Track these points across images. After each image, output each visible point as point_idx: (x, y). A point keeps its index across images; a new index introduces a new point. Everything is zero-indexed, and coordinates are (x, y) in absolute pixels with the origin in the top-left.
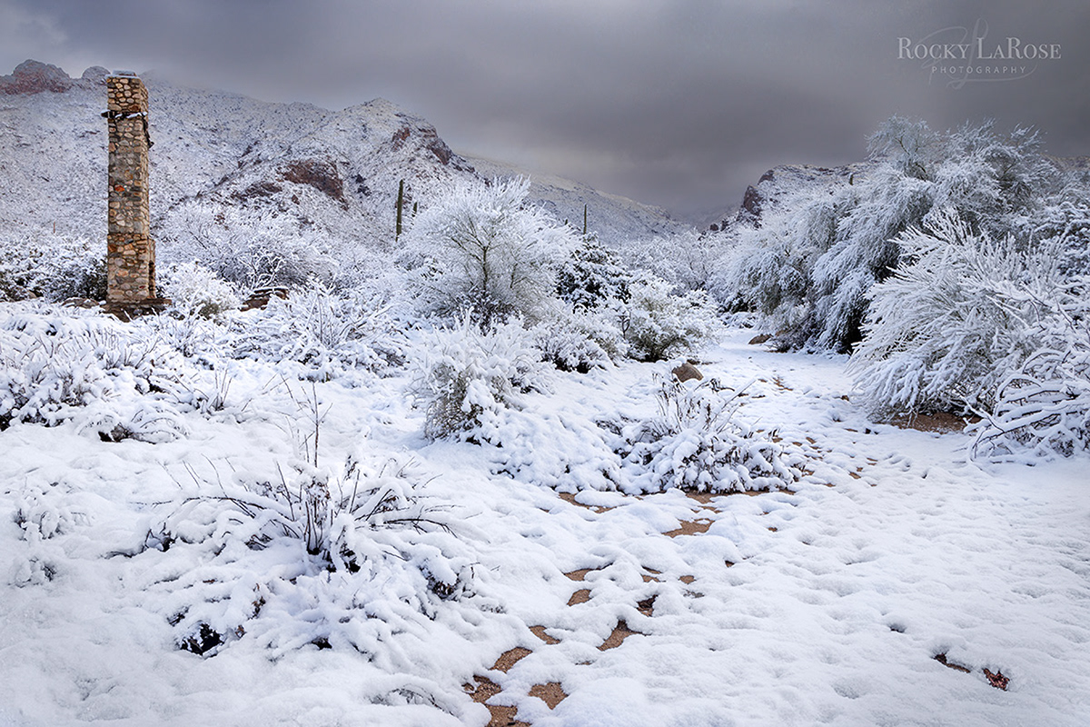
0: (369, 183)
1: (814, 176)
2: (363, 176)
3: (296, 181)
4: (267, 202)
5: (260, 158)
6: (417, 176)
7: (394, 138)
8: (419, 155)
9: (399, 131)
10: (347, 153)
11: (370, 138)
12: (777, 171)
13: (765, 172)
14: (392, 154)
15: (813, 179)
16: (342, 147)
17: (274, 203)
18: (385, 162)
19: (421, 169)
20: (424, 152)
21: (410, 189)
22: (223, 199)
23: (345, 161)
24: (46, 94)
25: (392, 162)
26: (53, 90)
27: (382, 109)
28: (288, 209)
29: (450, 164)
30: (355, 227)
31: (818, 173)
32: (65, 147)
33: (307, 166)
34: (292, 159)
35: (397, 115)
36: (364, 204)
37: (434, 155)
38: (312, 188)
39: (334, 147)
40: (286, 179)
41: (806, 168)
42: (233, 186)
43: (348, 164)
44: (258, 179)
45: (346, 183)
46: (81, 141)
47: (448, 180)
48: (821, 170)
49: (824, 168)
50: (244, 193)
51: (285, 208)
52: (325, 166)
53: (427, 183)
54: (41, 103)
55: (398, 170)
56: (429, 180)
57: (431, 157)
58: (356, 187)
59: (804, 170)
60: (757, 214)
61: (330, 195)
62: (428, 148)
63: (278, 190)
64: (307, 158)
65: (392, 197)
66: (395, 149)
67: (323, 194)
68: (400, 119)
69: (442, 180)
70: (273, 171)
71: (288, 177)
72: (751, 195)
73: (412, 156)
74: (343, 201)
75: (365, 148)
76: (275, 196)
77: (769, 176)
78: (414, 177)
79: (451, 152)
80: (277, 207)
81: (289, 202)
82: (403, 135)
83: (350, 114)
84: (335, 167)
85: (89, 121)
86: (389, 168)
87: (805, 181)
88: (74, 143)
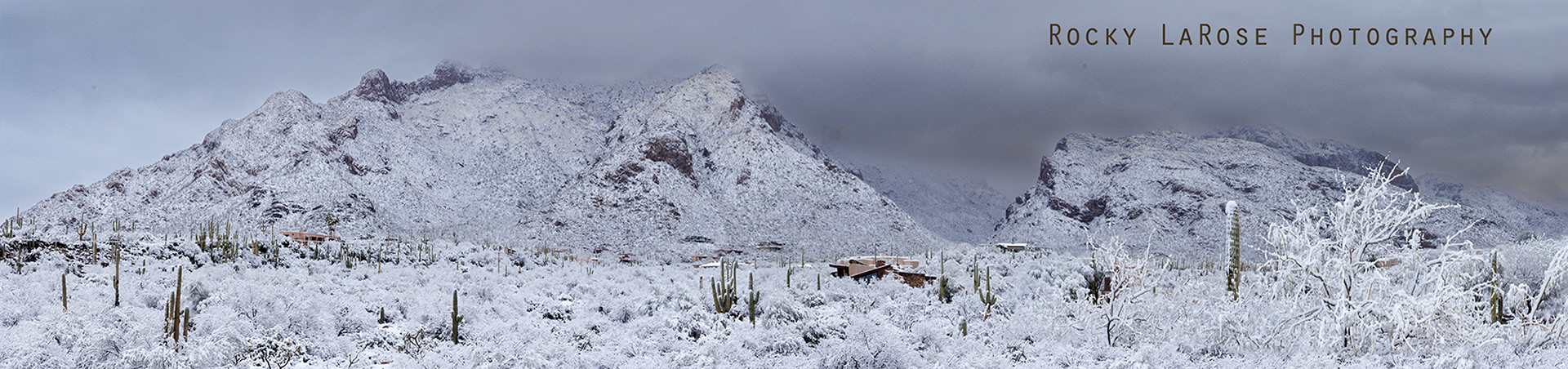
0: (714, 158)
1: (1102, 146)
2: (709, 150)
3: (654, 160)
4: (633, 183)
5: (623, 133)
6: (754, 149)
7: (732, 107)
8: (753, 126)
9: (735, 100)
10: (693, 124)
11: (712, 108)
12: (1070, 140)
13: (1058, 140)
14: (731, 125)
15: (1101, 149)
16: (689, 119)
17: (639, 183)
18: (726, 133)
19: (757, 141)
20: (758, 121)
21: (748, 163)
22: (599, 181)
23: (693, 133)
24: (458, 86)
25: (731, 134)
26: (462, 82)
27: (719, 76)
28: (650, 189)
29: (782, 130)
30: (704, 206)
31: (1104, 143)
32: (473, 134)
33: (664, 143)
34: (651, 136)
35: (733, 82)
36: (712, 180)
37: (767, 124)
38: (668, 166)
39: (683, 119)
40: (647, 158)
41: (1094, 137)
42: (606, 166)
43: (695, 136)
44: (625, 158)
45: (695, 157)
46: (485, 126)
47: (780, 152)
48: (1107, 140)
49: (1109, 138)
50: (615, 174)
51: (648, 189)
52: (677, 142)
53: (763, 157)
54: (454, 94)
55: (737, 143)
56: (764, 153)
57: (765, 126)
58: (704, 161)
59: (1092, 138)
60: (1052, 187)
61: (683, 172)
62: (761, 117)
63: (641, 169)
64: (662, 134)
65: (735, 172)
66: (734, 120)
67: (677, 171)
68: (735, 86)
69: (775, 153)
70: (636, 150)
71: (648, 155)
72: (1045, 166)
73: (748, 126)
74: (694, 178)
75: (709, 118)
76: (639, 176)
77: (1062, 146)
78: (752, 150)
79: (781, 117)
80: (641, 187)
81: (651, 182)
82: (740, 104)
83: (692, 83)
84: (685, 142)
85: (489, 107)
86: (730, 141)
87: (1094, 152)
88: (480, 128)
